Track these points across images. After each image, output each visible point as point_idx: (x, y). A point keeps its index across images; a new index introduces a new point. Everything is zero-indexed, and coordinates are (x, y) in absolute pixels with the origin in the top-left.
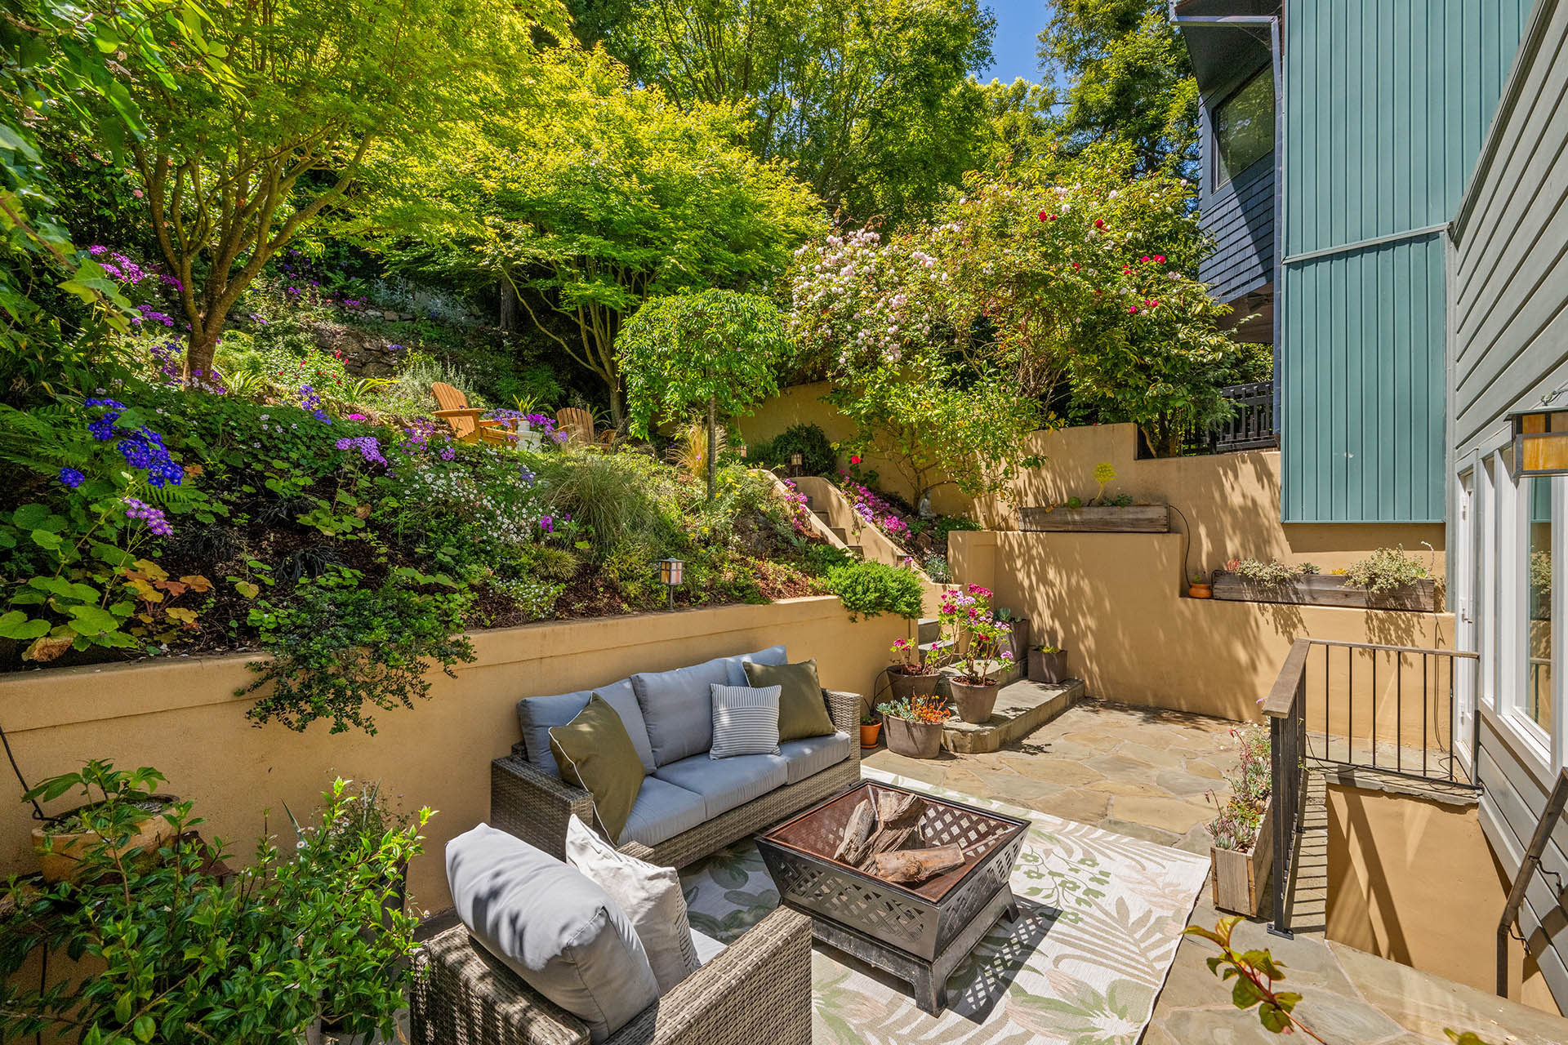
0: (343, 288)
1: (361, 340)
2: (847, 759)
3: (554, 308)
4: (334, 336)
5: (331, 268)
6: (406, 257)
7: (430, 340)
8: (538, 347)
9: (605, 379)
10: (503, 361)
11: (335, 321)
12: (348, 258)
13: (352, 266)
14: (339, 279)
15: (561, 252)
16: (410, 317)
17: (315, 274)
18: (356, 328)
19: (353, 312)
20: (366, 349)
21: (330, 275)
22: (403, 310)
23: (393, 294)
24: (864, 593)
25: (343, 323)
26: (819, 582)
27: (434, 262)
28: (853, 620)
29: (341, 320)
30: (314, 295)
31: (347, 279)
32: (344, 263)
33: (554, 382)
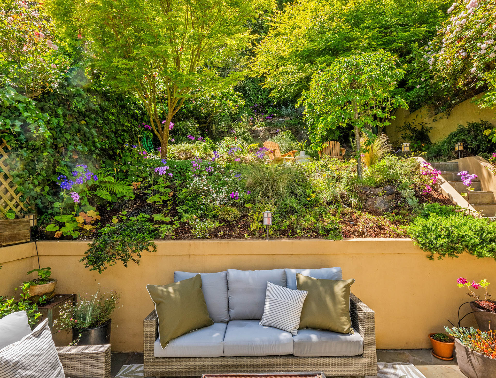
2: (361, 356)
22: (292, 115)
23: (288, 110)
24: (436, 238)
26: (401, 229)
28: (431, 258)
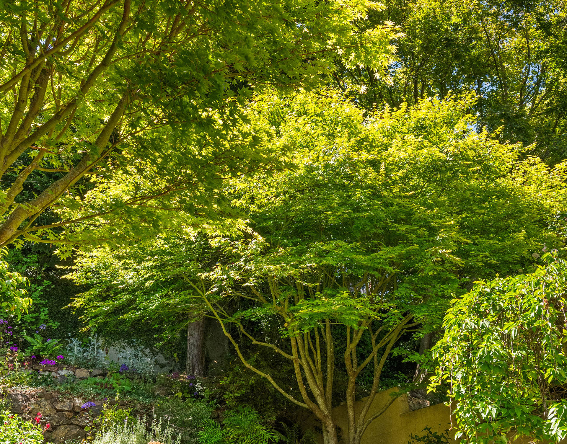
0: (39, 350)
1: (53, 401)
3: (255, 342)
4: (28, 400)
5: (30, 333)
6: (106, 307)
7: (124, 393)
8: (239, 388)
9: (320, 416)
10: (201, 407)
11: (30, 385)
12: (46, 321)
13: (49, 328)
14: (37, 342)
15: (295, 266)
16: (101, 372)
17: (13, 341)
18: (49, 389)
19: (46, 373)
20: (58, 411)
21: (28, 338)
22: (93, 366)
23: (84, 352)
25: (37, 385)
27: (135, 308)
29: (35, 382)
30: (12, 361)
31: (44, 341)
32: (42, 326)
33: (260, 427)
